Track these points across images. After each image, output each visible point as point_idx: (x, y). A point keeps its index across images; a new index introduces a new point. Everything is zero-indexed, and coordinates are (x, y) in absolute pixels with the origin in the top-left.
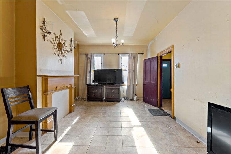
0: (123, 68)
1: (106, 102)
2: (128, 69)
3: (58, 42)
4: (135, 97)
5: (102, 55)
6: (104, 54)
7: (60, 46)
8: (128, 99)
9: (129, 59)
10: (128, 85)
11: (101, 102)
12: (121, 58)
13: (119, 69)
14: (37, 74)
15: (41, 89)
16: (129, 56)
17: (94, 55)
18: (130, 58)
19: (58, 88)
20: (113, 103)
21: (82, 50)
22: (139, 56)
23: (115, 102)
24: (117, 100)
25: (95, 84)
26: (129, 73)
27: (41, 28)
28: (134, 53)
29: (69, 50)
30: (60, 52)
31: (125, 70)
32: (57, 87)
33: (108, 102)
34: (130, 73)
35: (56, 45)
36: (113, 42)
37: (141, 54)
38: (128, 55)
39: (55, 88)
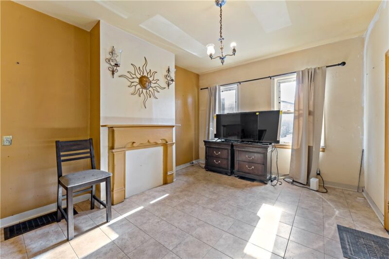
0: (283, 108)
1: (237, 178)
2: (295, 110)
3: (139, 76)
4: (314, 182)
5: (235, 86)
6: (240, 83)
7: (143, 82)
8: (294, 182)
9: (298, 83)
10: (295, 148)
11: (227, 176)
12: (279, 86)
13: (272, 110)
14: (101, 124)
15: (107, 144)
16: (298, 77)
17: (222, 88)
18: (300, 81)
19: (135, 145)
20: (249, 182)
21: (203, 83)
22: (329, 72)
23: (255, 183)
24: (262, 178)
25: (219, 140)
26: (297, 118)
27: (108, 61)
28: (313, 67)
29: (165, 85)
30: (144, 91)
31: (288, 113)
32: (134, 143)
33: (240, 180)
34: (301, 119)
35: (137, 80)
36: (209, 54)
37: (339, 65)
38: (295, 75)
39: (131, 143)
